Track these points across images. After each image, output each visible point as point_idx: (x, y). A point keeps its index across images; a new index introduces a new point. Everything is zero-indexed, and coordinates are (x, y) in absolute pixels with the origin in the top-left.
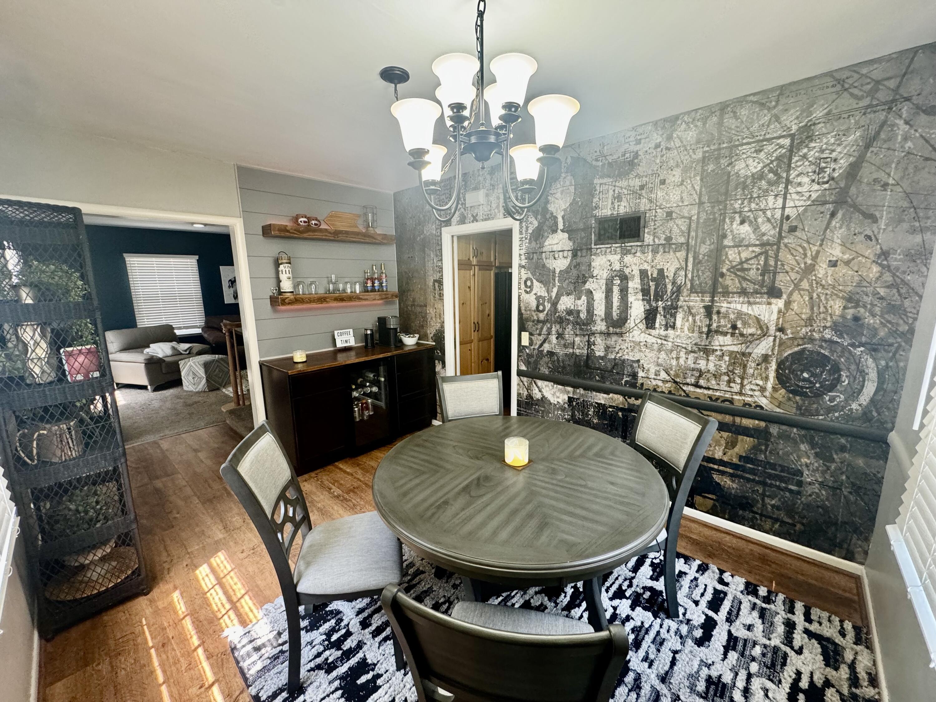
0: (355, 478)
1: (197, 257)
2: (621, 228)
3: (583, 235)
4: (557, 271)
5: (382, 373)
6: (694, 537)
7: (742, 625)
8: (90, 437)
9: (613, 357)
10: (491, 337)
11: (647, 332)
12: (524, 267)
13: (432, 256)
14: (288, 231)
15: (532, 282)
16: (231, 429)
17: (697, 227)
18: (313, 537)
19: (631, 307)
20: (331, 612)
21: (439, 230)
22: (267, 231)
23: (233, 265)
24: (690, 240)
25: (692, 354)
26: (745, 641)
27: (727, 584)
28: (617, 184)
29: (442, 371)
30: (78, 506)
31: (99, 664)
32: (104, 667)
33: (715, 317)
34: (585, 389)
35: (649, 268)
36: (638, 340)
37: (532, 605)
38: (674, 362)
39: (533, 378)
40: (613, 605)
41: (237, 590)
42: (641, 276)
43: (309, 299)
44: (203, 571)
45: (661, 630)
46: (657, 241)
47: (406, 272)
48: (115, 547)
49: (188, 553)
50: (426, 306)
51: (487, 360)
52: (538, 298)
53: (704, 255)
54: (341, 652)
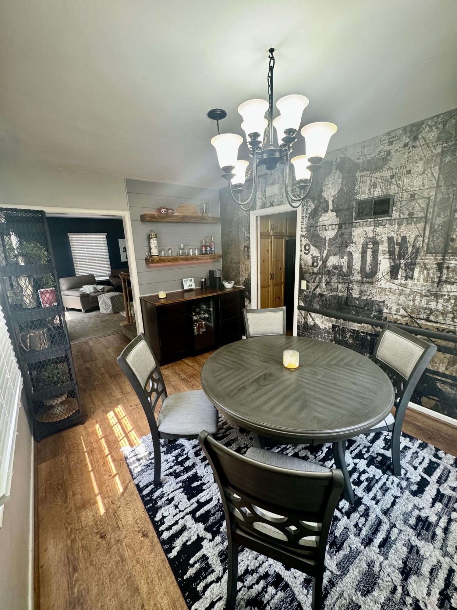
0: (194, 369)
1: (106, 234)
2: (375, 207)
3: (347, 213)
4: (328, 239)
5: (212, 306)
6: (419, 424)
7: (448, 487)
8: (53, 338)
9: (365, 298)
10: (282, 283)
11: (392, 282)
12: (304, 236)
13: (243, 230)
14: (155, 218)
15: (310, 247)
16: (126, 337)
17: (434, 205)
18: (168, 401)
19: (380, 264)
20: (179, 445)
21: (248, 213)
22: (143, 218)
23: (124, 238)
24: (428, 215)
25: (426, 298)
26: (450, 497)
27: (440, 459)
28: (373, 175)
29: (249, 305)
30: (49, 374)
31: (61, 457)
32: (64, 459)
33: (445, 271)
34: (344, 320)
35: (395, 236)
36: (384, 287)
37: (300, 455)
38: (411, 303)
39: (308, 311)
40: (355, 462)
41: (128, 427)
42: (388, 242)
43: (168, 259)
44: (111, 415)
45: (387, 482)
46: (402, 216)
47: (227, 241)
48: (67, 397)
49: (103, 404)
50: (239, 263)
51: (279, 298)
52: (313, 257)
53: (439, 225)
54: (183, 468)
